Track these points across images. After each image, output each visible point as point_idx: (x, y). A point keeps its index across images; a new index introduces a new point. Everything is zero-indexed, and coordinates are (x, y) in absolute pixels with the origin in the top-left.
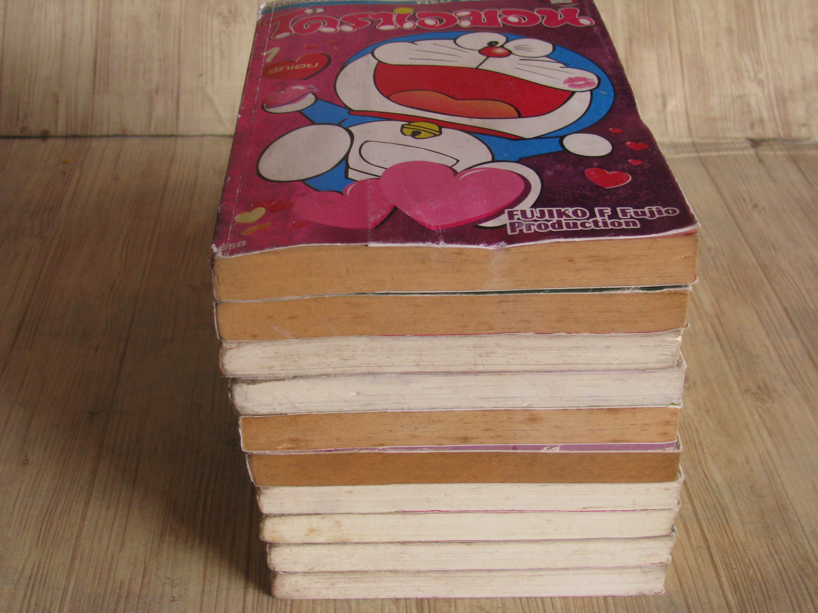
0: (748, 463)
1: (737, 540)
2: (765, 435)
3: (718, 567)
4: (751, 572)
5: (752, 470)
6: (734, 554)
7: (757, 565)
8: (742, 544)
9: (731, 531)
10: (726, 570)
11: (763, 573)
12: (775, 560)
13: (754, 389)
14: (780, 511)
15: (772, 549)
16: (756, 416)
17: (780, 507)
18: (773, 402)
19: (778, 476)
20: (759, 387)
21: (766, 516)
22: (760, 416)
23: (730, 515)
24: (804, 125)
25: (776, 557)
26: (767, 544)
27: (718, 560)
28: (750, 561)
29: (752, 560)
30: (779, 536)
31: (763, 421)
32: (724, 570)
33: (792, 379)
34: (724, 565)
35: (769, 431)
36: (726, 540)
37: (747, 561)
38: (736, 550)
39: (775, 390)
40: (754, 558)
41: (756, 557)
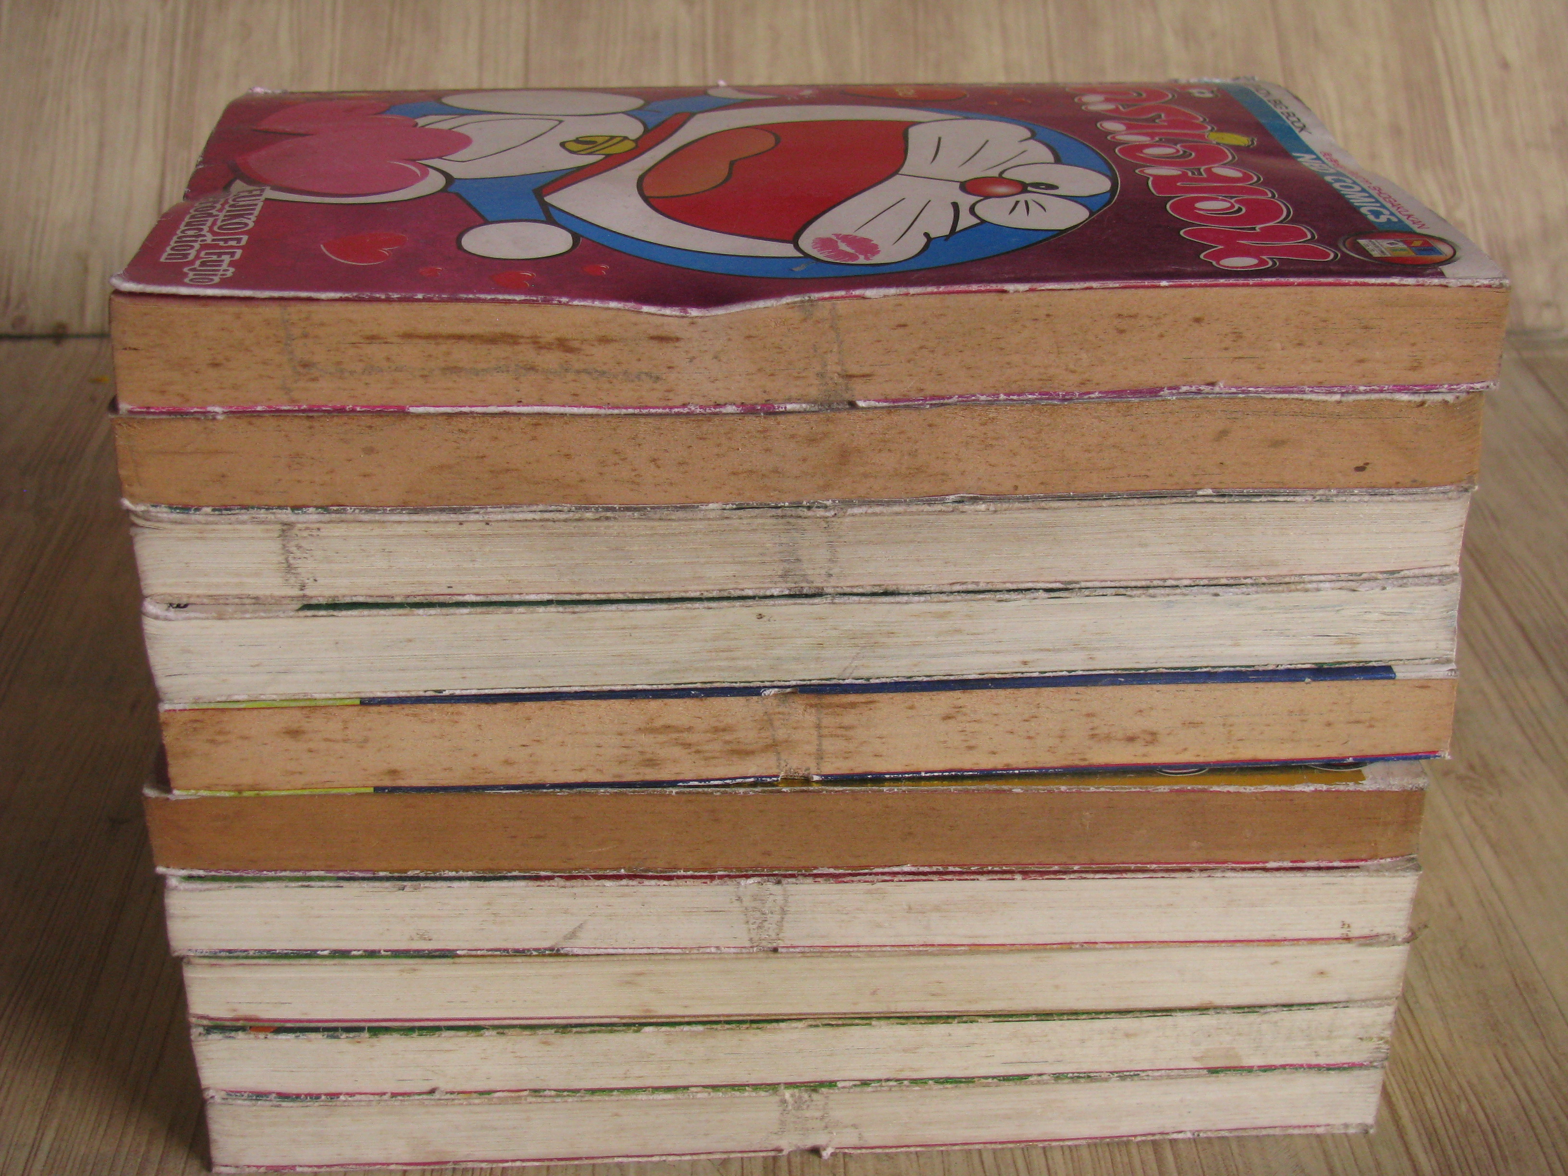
0: (1451, 904)
1: (1431, 1047)
2: (1487, 853)
3: (1394, 1099)
4: (1464, 1107)
5: (1461, 919)
6: (1428, 1075)
7: (1476, 1095)
8: (1443, 1056)
9: (1420, 1031)
10: (1411, 1106)
11: (1488, 1111)
12: (1513, 1086)
13: (1461, 769)
14: (1521, 994)
15: (1506, 1065)
16: (1466, 819)
17: (1521, 986)
18: (1500, 793)
19: (1515, 927)
20: (1471, 767)
21: (1492, 1002)
22: (1474, 819)
23: (1417, 1002)
24: (1548, 305)
25: (1515, 1080)
26: (1495, 1056)
27: (1395, 1086)
28: (1461, 1087)
29: (1465, 1085)
30: (1521, 1041)
31: (1482, 827)
32: (1407, 1105)
33: (1537, 752)
34: (1407, 1095)
35: (1494, 847)
36: (1411, 1047)
37: (1454, 1086)
38: (1432, 1066)
39: (1503, 771)
40: (1468, 1082)
41: (1475, 1080)
